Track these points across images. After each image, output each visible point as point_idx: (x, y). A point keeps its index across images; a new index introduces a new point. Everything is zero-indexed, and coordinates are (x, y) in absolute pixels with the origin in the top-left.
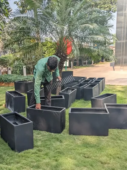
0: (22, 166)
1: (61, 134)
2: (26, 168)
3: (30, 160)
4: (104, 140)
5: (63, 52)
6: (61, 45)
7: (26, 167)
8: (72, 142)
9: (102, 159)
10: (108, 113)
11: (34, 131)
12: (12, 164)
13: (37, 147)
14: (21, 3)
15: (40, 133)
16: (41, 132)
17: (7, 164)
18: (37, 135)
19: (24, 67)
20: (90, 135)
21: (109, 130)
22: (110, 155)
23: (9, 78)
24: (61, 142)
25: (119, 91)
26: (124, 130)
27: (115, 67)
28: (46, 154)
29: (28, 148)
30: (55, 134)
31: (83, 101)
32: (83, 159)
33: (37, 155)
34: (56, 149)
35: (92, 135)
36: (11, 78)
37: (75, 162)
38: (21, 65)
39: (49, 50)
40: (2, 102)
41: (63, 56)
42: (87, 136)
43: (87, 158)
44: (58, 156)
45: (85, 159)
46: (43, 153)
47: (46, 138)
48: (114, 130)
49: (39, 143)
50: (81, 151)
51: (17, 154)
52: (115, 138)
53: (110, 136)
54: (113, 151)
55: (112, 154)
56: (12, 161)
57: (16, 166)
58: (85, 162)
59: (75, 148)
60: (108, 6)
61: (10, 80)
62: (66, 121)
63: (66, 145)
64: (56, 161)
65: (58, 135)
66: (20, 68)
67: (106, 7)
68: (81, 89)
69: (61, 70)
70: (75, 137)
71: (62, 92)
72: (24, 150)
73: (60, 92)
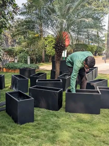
0: (23, 136)
1: (59, 111)
3: (30, 131)
4: (96, 117)
5: (62, 43)
6: (60, 37)
7: (26, 137)
8: (68, 119)
9: (94, 133)
10: (100, 94)
11: (35, 108)
12: (15, 134)
13: (37, 120)
14: (28, 4)
16: (41, 109)
17: (10, 134)
18: (37, 112)
19: (28, 57)
20: (84, 113)
21: (101, 109)
22: (102, 130)
23: (15, 66)
24: (58, 117)
27: (107, 60)
28: (45, 127)
29: (29, 122)
30: (53, 111)
32: (77, 132)
33: (37, 127)
34: (54, 124)
35: (86, 113)
36: (17, 65)
37: (70, 134)
38: (26, 56)
39: (50, 44)
40: (9, 84)
41: (62, 46)
42: (81, 114)
43: (81, 131)
44: (56, 129)
45: (79, 132)
46: (42, 126)
47: (45, 114)
48: (105, 109)
49: (39, 118)
50: (75, 126)
51: (19, 126)
52: (106, 116)
53: (101, 114)
54: (104, 127)
55: (103, 129)
56: (15, 132)
57: (18, 136)
58: (78, 135)
59: (70, 123)
60: (101, 9)
61: (16, 67)
62: (63, 101)
63: (63, 120)
64: (54, 132)
65: (55, 112)
66: (25, 58)
67: (100, 9)
69: (60, 58)
70: (71, 114)
71: (61, 76)
72: (25, 123)
73: (59, 76)
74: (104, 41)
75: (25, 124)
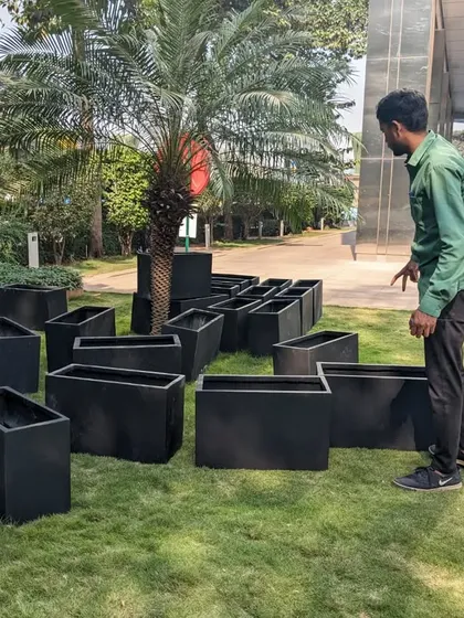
0: (27, 569)
1: (169, 465)
2: (44, 576)
3: (56, 548)
4: (312, 482)
6: (170, 160)
7: (44, 569)
8: (205, 492)
9: (305, 541)
10: (329, 391)
11: (73, 455)
13: (84, 505)
14: (24, 3)
15: (93, 461)
16: (97, 459)
18: (82, 469)
19: (30, 235)
20: (266, 469)
21: (333, 451)
22: (332, 528)
24: (166, 489)
25: (369, 326)
26: (380, 452)
27: (360, 248)
28: (116, 530)
29: (50, 510)
30: (146, 465)
31: (244, 356)
32: (241, 541)
33: (83, 531)
34: (151, 514)
35: (275, 467)
37: (214, 550)
38: (21, 228)
39: (127, 177)
41: (179, 200)
42: (257, 472)
43: (256, 539)
44: (160, 533)
45: (249, 542)
46: (103, 524)
47: (115, 478)
48: (348, 450)
49: (90, 495)
50: (234, 518)
51: (12, 531)
52: (351, 476)
53: (333, 469)
55: (338, 525)
57: (8, 568)
58: (246, 553)
59: (214, 509)
60: (337, 36)
62: (185, 424)
63: (185, 499)
64: (151, 548)
65: (156, 470)
66: (17, 238)
67: (331, 37)
68: (239, 316)
70: (216, 473)
71: (174, 323)
72: (36, 518)
73: (167, 323)
74: (349, 165)
75: (37, 522)
